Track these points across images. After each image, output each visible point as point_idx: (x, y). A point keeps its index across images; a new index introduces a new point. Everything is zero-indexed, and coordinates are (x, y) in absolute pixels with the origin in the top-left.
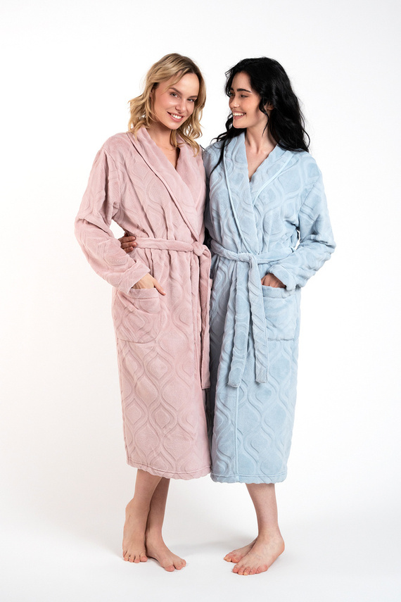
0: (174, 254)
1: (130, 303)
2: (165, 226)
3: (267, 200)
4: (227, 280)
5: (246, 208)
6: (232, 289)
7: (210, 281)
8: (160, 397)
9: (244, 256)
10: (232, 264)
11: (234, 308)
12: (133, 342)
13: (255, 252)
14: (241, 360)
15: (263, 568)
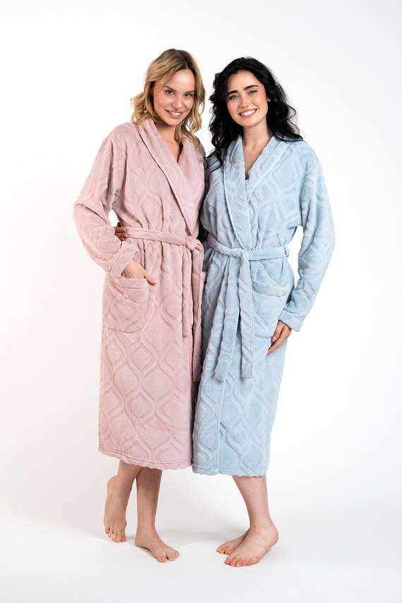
0: (166, 246)
1: (118, 292)
2: (161, 217)
3: (261, 197)
4: (220, 274)
5: (240, 203)
6: (224, 283)
7: (203, 275)
8: (140, 387)
9: (237, 251)
10: (226, 259)
11: (225, 302)
12: (120, 331)
13: (248, 248)
14: (228, 354)
15: (255, 560)
